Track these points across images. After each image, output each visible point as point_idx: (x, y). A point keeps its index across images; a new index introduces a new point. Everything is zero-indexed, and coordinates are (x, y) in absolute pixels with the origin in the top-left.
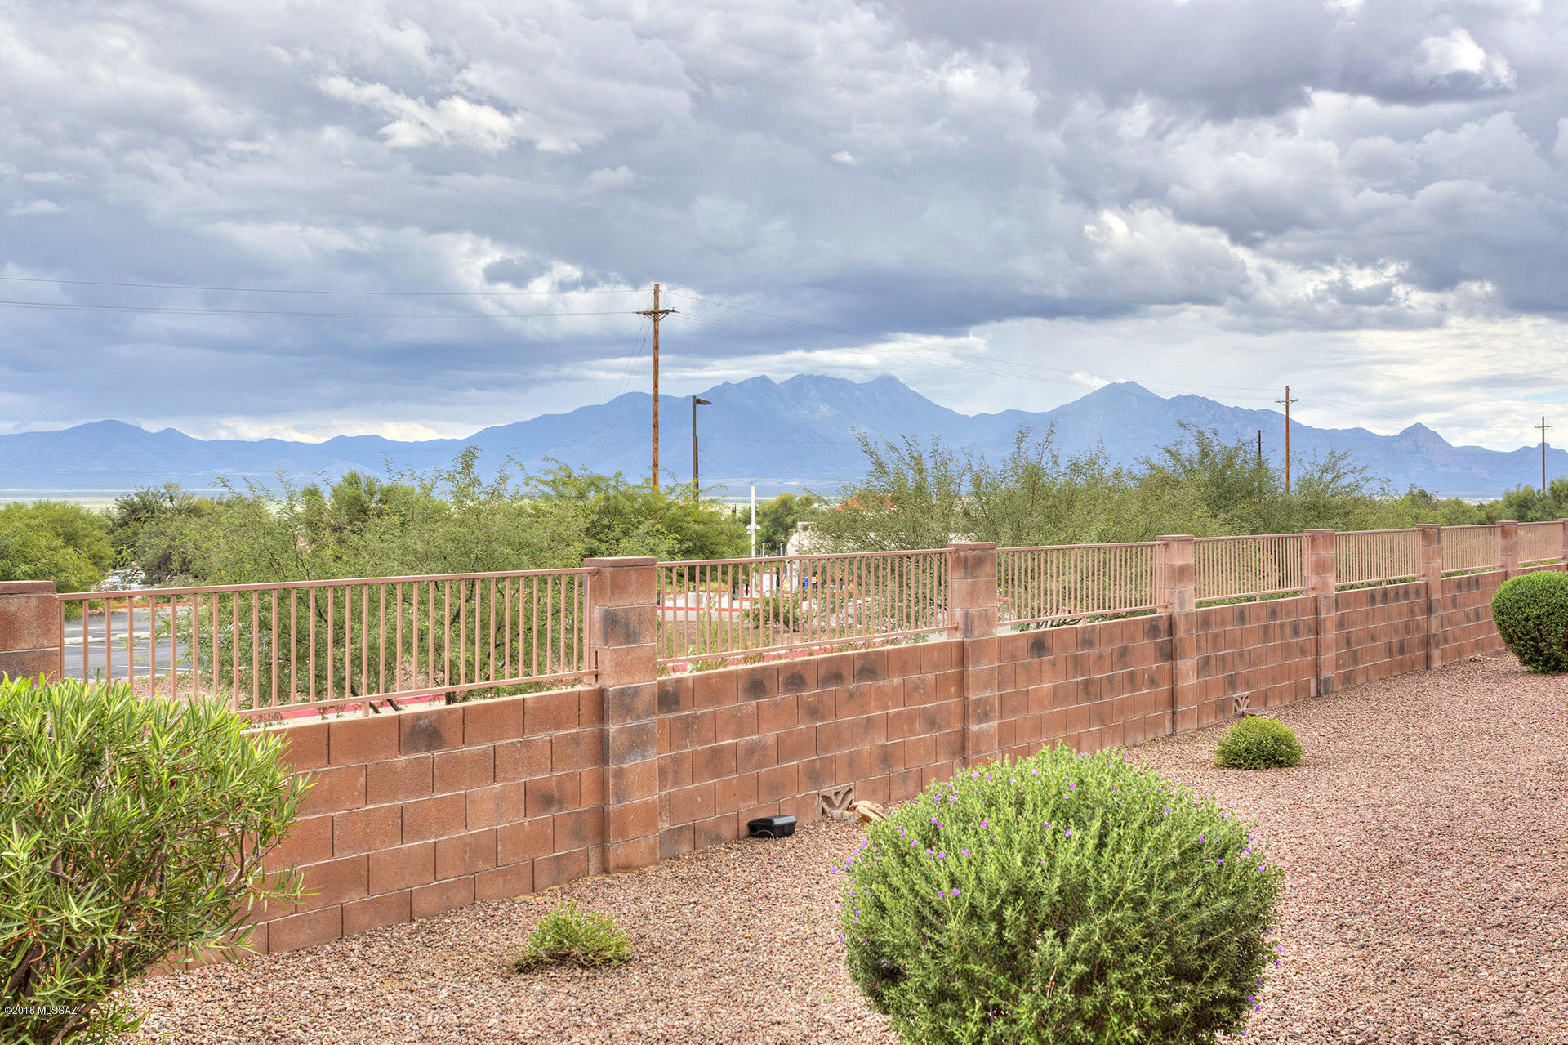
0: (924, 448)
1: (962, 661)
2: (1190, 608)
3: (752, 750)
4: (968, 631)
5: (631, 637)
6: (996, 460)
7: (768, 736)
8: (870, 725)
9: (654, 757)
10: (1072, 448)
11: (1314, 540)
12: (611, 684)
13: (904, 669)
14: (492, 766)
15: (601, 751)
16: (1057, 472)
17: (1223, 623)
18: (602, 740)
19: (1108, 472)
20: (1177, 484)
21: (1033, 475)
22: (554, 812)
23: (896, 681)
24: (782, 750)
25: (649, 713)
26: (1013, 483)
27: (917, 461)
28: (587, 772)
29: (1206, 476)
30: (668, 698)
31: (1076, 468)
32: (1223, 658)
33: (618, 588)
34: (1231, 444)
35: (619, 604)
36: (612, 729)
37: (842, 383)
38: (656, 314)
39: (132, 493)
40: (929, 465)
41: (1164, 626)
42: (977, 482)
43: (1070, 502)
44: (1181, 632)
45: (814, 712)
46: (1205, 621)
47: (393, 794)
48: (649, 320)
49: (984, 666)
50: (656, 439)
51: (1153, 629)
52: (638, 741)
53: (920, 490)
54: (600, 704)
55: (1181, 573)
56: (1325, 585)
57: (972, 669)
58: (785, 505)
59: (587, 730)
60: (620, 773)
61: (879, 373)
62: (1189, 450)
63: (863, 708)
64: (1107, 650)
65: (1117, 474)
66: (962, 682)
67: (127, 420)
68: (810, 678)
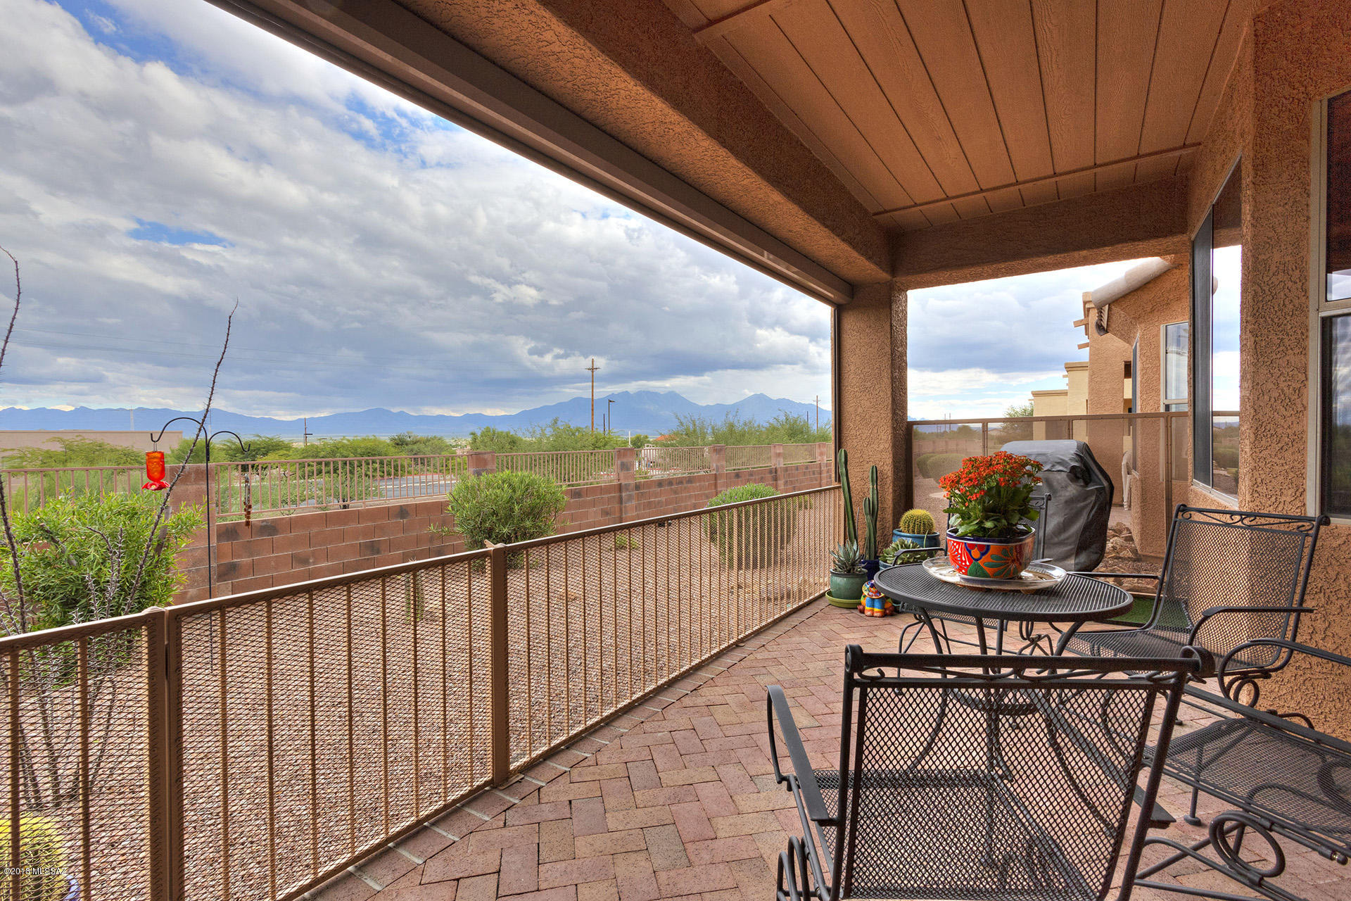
0: (696, 417)
1: (716, 479)
2: (782, 466)
3: (659, 502)
4: (717, 471)
5: (628, 469)
6: (720, 422)
7: (663, 499)
8: (690, 497)
9: (634, 503)
10: (745, 416)
11: (819, 446)
12: (623, 482)
13: (700, 481)
14: (594, 504)
15: (620, 500)
16: (739, 427)
17: (792, 470)
18: (621, 498)
19: (756, 425)
20: (778, 429)
21: (732, 426)
22: (609, 517)
23: (698, 484)
24: (667, 503)
25: (633, 490)
26: (725, 429)
27: (694, 422)
28: (617, 506)
29: (788, 426)
30: (637, 487)
31: (745, 424)
32: (791, 481)
33: (625, 455)
34: (796, 416)
35: (625, 460)
36: (623, 494)
37: (656, 394)
38: (592, 369)
39: (395, 435)
40: (697, 423)
41: (774, 471)
42: (713, 430)
43: (743, 435)
44: (779, 473)
45: (676, 492)
46: (786, 469)
47: (570, 510)
48: (590, 372)
49: (722, 481)
50: (593, 415)
51: (771, 472)
52: (630, 498)
53: (694, 431)
54: (620, 488)
55: (779, 455)
56: (823, 460)
57: (719, 482)
58: (638, 438)
59: (617, 494)
60: (625, 507)
61: (671, 390)
62: (782, 418)
63: (688, 492)
64: (757, 477)
65: (759, 426)
66: (716, 485)
67: (385, 408)
68: (674, 483)
